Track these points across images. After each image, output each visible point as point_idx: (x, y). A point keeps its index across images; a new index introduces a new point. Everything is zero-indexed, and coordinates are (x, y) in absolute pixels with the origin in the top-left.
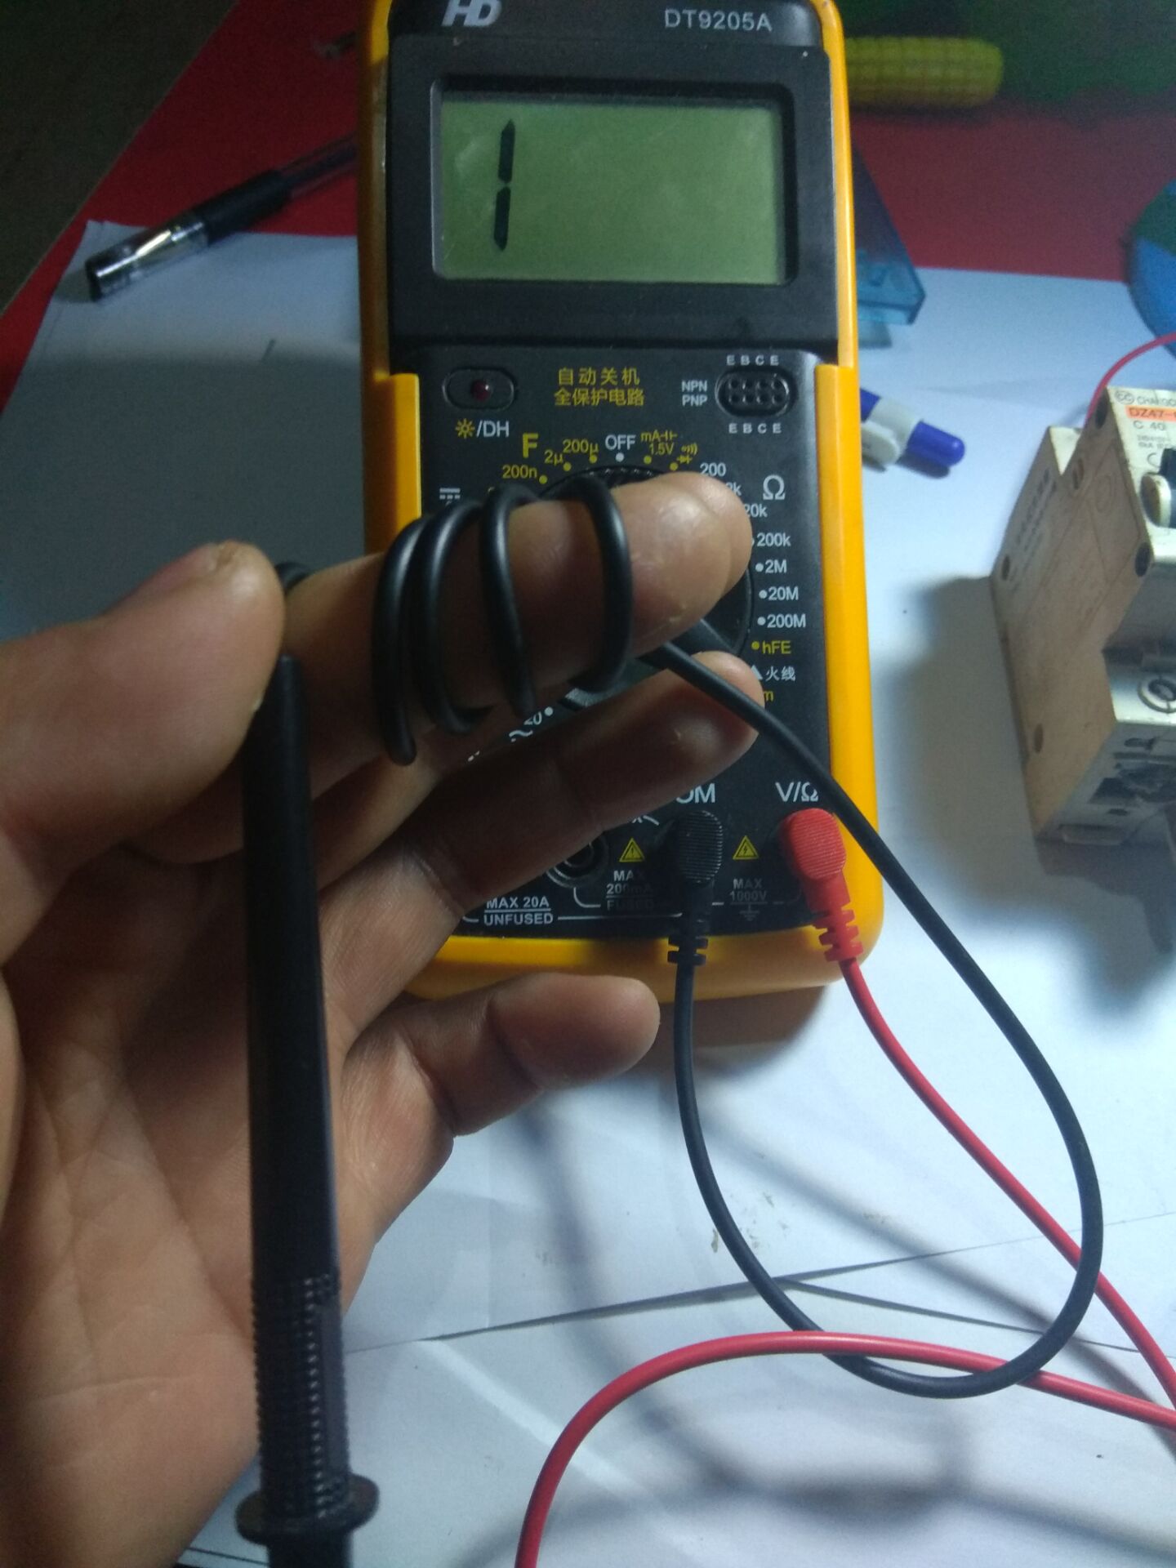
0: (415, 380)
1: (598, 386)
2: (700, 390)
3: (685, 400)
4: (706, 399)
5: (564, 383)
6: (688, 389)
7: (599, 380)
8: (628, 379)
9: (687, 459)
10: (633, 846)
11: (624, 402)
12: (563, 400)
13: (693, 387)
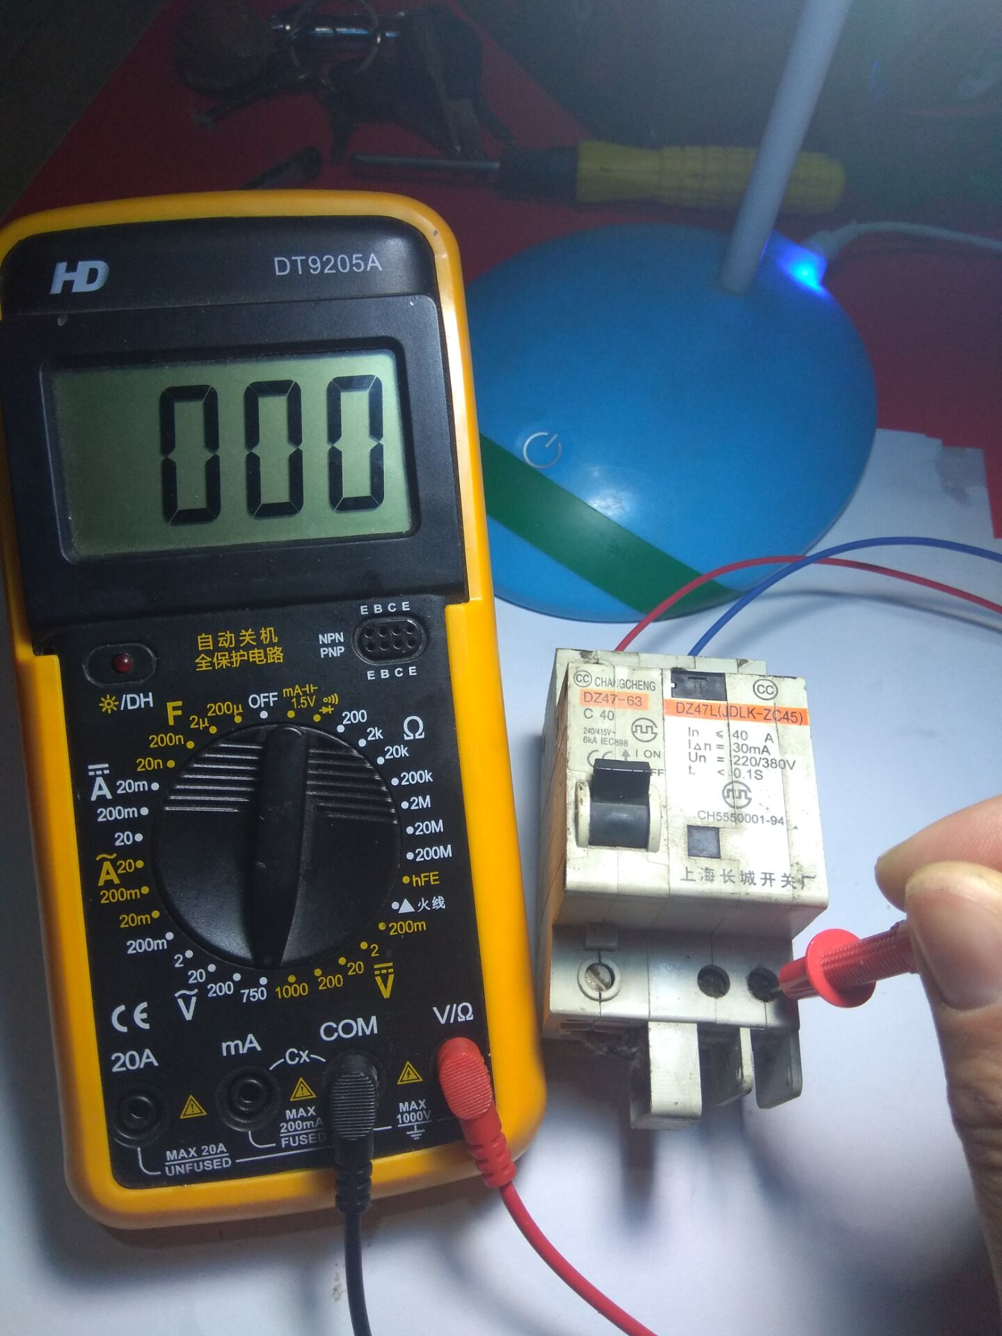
0: (55, 659)
1: (237, 649)
2: (337, 641)
3: (323, 652)
4: (343, 651)
5: (203, 649)
6: (326, 642)
7: (238, 642)
8: (266, 638)
9: (330, 710)
10: (302, 1085)
11: (265, 660)
12: (204, 665)
13: (330, 639)
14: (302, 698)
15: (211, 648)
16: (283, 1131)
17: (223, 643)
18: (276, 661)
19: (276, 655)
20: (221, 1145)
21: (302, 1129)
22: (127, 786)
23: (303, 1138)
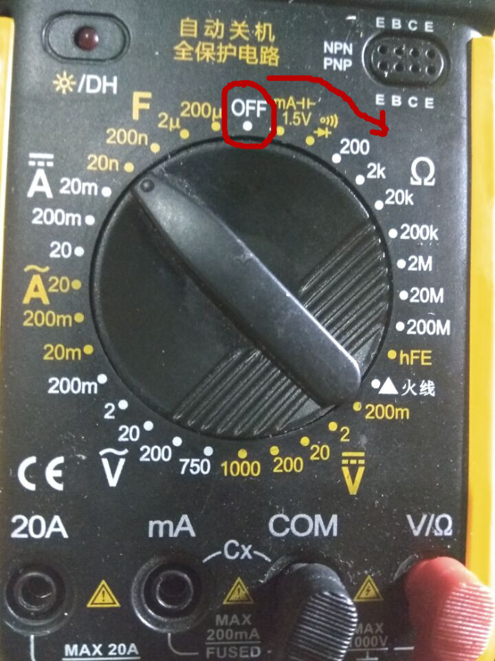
1: (226, 41)
2: (345, 53)
3: (327, 62)
5: (185, 35)
6: (332, 52)
8: (261, 35)
9: (326, 133)
10: (239, 586)
11: (257, 61)
12: (183, 54)
13: (336, 49)
14: (295, 114)
15: (195, 35)
16: (209, 638)
17: (209, 32)
18: (270, 64)
19: (271, 57)
20: (133, 645)
21: (233, 640)
22: (72, 186)
23: (233, 650)
